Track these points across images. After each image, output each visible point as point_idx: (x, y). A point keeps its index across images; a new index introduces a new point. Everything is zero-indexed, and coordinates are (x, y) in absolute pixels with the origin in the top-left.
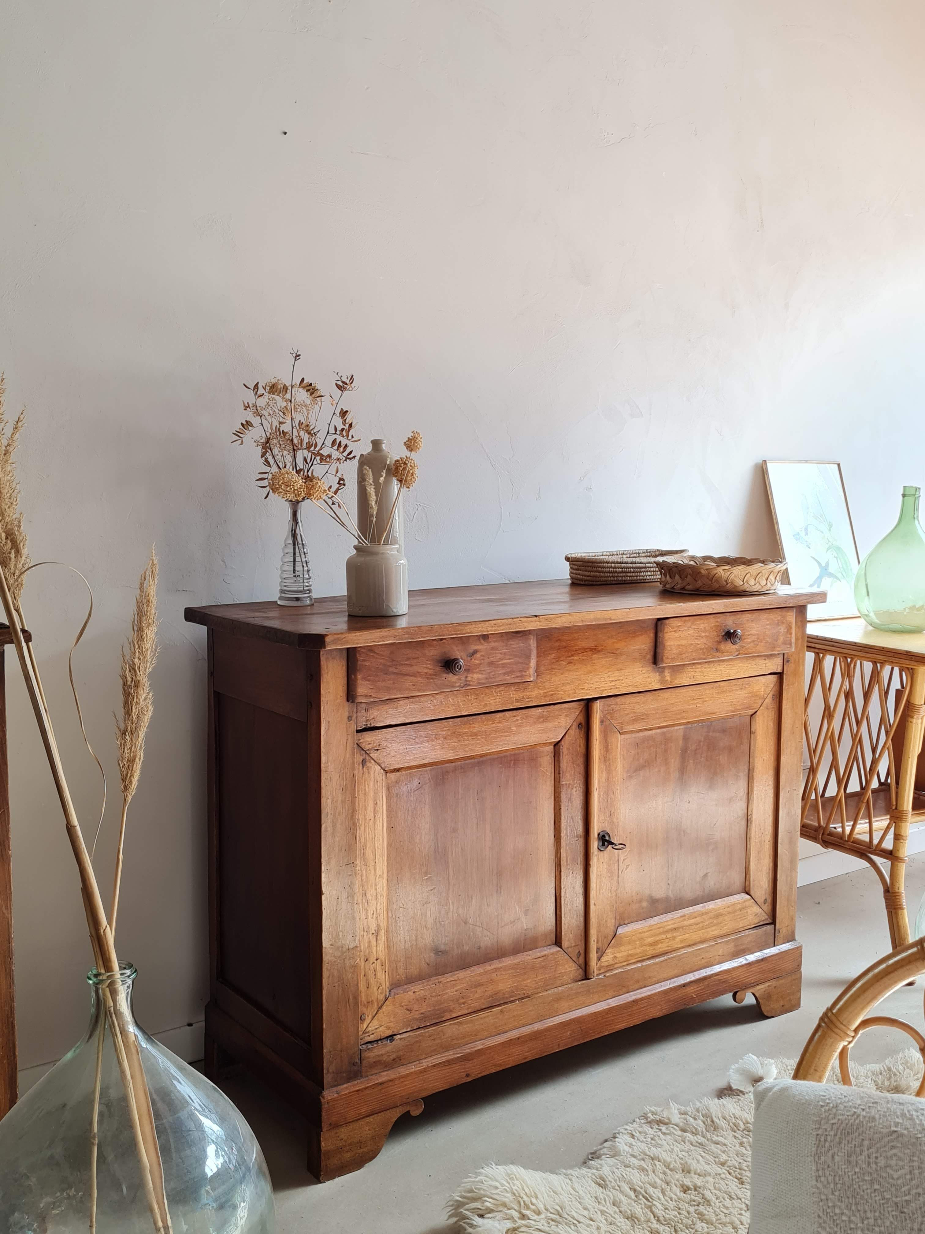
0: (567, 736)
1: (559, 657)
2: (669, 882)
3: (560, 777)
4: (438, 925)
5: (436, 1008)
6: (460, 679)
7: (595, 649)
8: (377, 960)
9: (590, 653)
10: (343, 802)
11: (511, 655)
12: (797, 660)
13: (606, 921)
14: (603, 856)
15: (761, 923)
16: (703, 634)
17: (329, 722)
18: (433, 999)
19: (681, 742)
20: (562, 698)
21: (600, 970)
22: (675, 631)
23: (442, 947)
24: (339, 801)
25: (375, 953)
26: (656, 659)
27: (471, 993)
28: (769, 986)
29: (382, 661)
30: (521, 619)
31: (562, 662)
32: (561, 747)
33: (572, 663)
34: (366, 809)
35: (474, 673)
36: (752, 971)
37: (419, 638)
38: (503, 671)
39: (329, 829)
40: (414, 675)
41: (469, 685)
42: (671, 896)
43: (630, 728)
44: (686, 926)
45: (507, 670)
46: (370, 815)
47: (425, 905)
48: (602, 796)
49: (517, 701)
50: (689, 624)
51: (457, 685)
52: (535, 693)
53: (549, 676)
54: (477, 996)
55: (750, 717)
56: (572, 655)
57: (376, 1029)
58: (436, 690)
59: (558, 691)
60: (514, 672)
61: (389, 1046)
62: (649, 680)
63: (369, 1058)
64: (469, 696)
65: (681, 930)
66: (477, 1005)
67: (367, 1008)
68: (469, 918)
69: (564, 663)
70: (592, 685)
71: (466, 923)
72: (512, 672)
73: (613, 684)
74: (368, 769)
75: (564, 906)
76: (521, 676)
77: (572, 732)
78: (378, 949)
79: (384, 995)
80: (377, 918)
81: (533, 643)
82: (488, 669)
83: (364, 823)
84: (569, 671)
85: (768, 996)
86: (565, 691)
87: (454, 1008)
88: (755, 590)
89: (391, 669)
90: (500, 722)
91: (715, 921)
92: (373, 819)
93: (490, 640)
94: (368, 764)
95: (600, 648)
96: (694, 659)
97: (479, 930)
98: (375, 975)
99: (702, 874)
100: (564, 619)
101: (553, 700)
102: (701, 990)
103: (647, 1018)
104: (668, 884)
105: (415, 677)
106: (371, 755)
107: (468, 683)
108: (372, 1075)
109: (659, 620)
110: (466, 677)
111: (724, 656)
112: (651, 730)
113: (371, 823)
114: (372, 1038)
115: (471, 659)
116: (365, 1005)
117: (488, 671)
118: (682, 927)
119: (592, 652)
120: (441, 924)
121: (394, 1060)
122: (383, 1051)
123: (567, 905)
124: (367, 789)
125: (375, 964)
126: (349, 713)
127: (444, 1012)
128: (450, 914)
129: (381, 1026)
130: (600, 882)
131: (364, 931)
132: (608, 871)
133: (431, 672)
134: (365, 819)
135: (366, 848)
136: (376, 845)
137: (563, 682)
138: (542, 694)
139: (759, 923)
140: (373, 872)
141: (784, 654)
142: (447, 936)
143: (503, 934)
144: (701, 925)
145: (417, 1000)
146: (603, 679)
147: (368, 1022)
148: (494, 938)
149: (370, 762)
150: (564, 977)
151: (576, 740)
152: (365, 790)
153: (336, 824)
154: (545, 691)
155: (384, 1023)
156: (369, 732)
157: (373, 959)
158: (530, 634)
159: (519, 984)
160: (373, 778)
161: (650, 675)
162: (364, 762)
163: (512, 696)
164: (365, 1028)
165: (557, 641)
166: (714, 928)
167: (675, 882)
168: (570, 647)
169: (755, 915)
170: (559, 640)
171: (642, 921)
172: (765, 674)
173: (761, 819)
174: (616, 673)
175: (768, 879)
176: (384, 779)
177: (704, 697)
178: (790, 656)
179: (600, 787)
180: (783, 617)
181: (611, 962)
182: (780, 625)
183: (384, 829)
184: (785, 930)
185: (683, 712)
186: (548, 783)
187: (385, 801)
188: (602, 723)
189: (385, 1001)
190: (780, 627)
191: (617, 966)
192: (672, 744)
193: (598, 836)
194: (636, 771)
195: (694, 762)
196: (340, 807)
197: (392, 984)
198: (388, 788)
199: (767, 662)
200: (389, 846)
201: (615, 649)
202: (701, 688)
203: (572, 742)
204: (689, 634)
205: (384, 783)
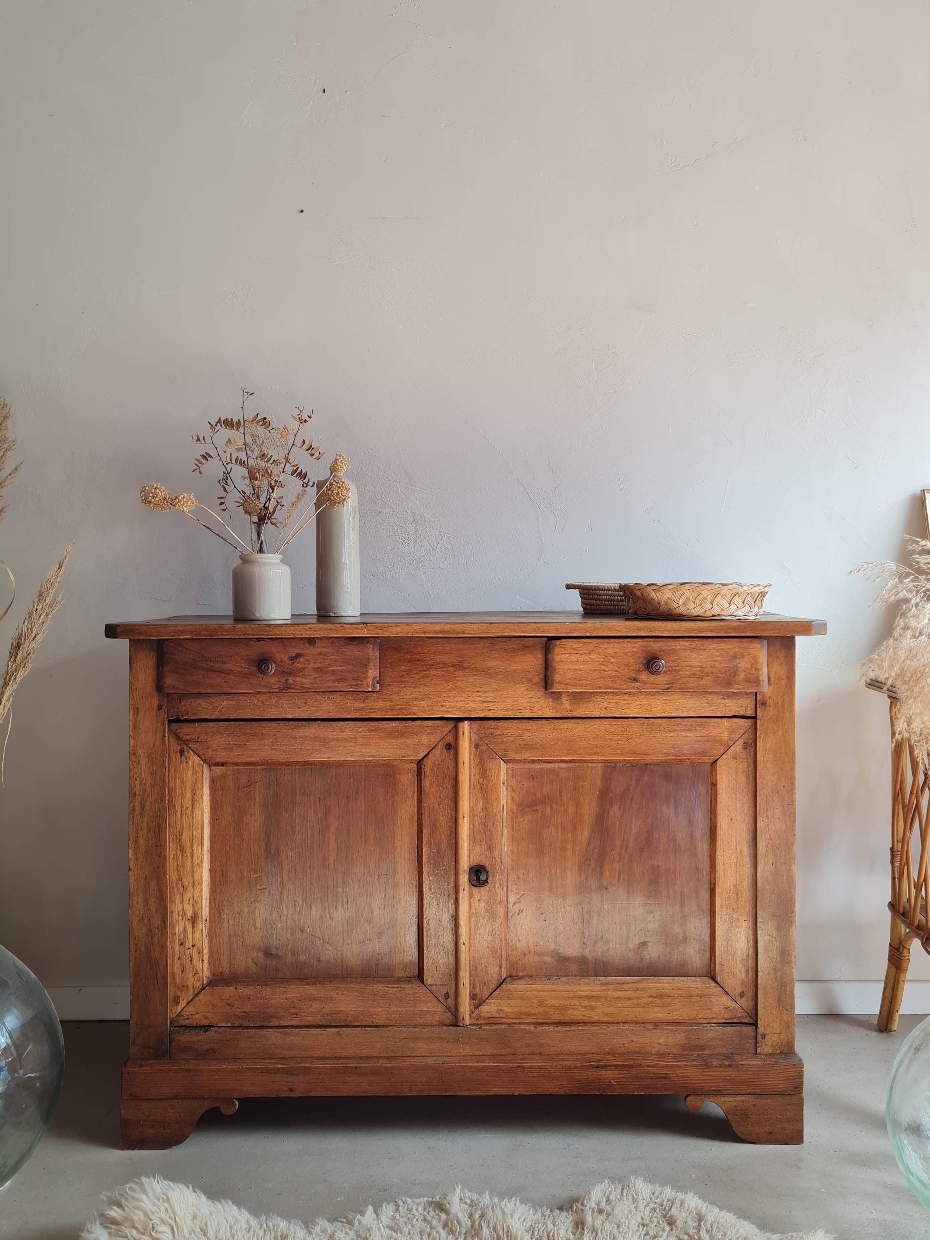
0: (430, 755)
1: (410, 671)
2: (585, 940)
3: (421, 798)
4: (268, 926)
5: (262, 1011)
6: (280, 682)
7: (459, 666)
8: (193, 946)
9: (452, 669)
10: (152, 786)
11: (343, 662)
12: (780, 704)
13: (486, 967)
14: (480, 893)
15: (735, 1021)
16: (613, 660)
17: (138, 709)
18: (258, 1001)
19: (599, 782)
20: (414, 714)
21: (478, 1020)
22: (570, 654)
23: (274, 951)
24: (148, 785)
25: (191, 939)
26: (547, 682)
27: (305, 1005)
28: (743, 1101)
29: (191, 656)
30: (344, 625)
31: (414, 676)
32: (423, 767)
33: (428, 677)
34: (183, 797)
35: (297, 676)
36: (711, 1076)
37: (220, 636)
38: (333, 678)
39: (137, 809)
40: (226, 672)
41: (290, 688)
42: (589, 957)
43: (518, 756)
44: (611, 998)
45: (338, 677)
46: (188, 803)
47: (254, 904)
48: (477, 827)
49: (356, 710)
50: (591, 647)
51: (276, 686)
52: (380, 704)
53: (397, 689)
54: (311, 1010)
55: (709, 766)
56: (428, 670)
57: (192, 1015)
58: (251, 690)
59: (409, 705)
60: (346, 680)
61: (202, 1036)
62: (537, 706)
63: (179, 1041)
64: (295, 700)
65: (603, 1000)
66: (310, 1020)
67: (182, 992)
68: (306, 926)
69: (418, 677)
70: (456, 704)
71: (302, 931)
72: (344, 680)
73: (486, 705)
74: (187, 759)
75: (426, 938)
76: (356, 685)
77: (437, 752)
78: (195, 936)
79: (201, 982)
80: (193, 905)
81: (373, 653)
82: (314, 675)
83: (180, 810)
84: (425, 685)
85: (744, 1114)
86: (419, 706)
87: (283, 1016)
88: (697, 614)
89: (200, 665)
90: (342, 731)
91: (658, 1002)
92: (190, 808)
93: (317, 645)
94: (186, 754)
95: (466, 665)
96: (600, 687)
97: (319, 942)
98: (191, 961)
99: (637, 941)
100: (399, 629)
101: (403, 714)
102: (625, 1078)
103: (539, 1091)
104: (584, 943)
105: (228, 674)
106: (190, 746)
107: (289, 686)
108: (182, 1059)
109: (551, 638)
110: (287, 680)
111: (647, 689)
112: (551, 762)
113: (189, 811)
114: (187, 1022)
115: (294, 663)
116: (179, 989)
117: (314, 676)
118: (605, 998)
119: (455, 668)
120: (272, 927)
121: (207, 1051)
122: (196, 1039)
123: (431, 937)
124: (185, 779)
125: (191, 950)
126: (159, 703)
127: (271, 1017)
128: (284, 919)
129: (197, 1014)
130: (476, 921)
131: (179, 915)
132: (488, 911)
133: (245, 671)
134: (182, 807)
135: (182, 834)
136: (194, 833)
137: (416, 696)
138: (388, 707)
139: (730, 1019)
140: (190, 858)
141: (756, 693)
142: (279, 940)
143: (349, 952)
144: (635, 1002)
145: (240, 997)
146: (471, 699)
147: (183, 1006)
148: (337, 954)
149: (188, 752)
150: (427, 1016)
151: (442, 761)
152: (183, 778)
153: (144, 806)
154: (392, 704)
155: (200, 1011)
156: (187, 724)
157: (188, 944)
158: (368, 642)
159: (365, 1009)
160: (191, 769)
161: (538, 700)
162: (182, 752)
163: (349, 705)
164: (179, 1011)
165: (407, 653)
166: (656, 1009)
167: (595, 942)
168: (426, 660)
169: (725, 1008)
170: (411, 652)
171: (544, 979)
172: (726, 715)
173: (731, 892)
174: (490, 694)
175: (746, 967)
176: (205, 770)
177: (630, 733)
178: (768, 698)
179: (474, 816)
180: (744, 648)
181: (495, 1015)
182: (738, 658)
183: (205, 819)
184: (775, 1037)
185: (597, 747)
186: (409, 802)
187: (206, 791)
188: (477, 746)
189: (203, 988)
190: (738, 661)
191: (503, 1021)
192: (585, 783)
193: (470, 869)
194: (531, 805)
195: (620, 808)
196: (148, 789)
197: (213, 975)
198: (213, 781)
199: (727, 701)
200: (212, 837)
201: (488, 668)
202: (623, 723)
203: (437, 762)
204: (591, 659)
205: (205, 774)
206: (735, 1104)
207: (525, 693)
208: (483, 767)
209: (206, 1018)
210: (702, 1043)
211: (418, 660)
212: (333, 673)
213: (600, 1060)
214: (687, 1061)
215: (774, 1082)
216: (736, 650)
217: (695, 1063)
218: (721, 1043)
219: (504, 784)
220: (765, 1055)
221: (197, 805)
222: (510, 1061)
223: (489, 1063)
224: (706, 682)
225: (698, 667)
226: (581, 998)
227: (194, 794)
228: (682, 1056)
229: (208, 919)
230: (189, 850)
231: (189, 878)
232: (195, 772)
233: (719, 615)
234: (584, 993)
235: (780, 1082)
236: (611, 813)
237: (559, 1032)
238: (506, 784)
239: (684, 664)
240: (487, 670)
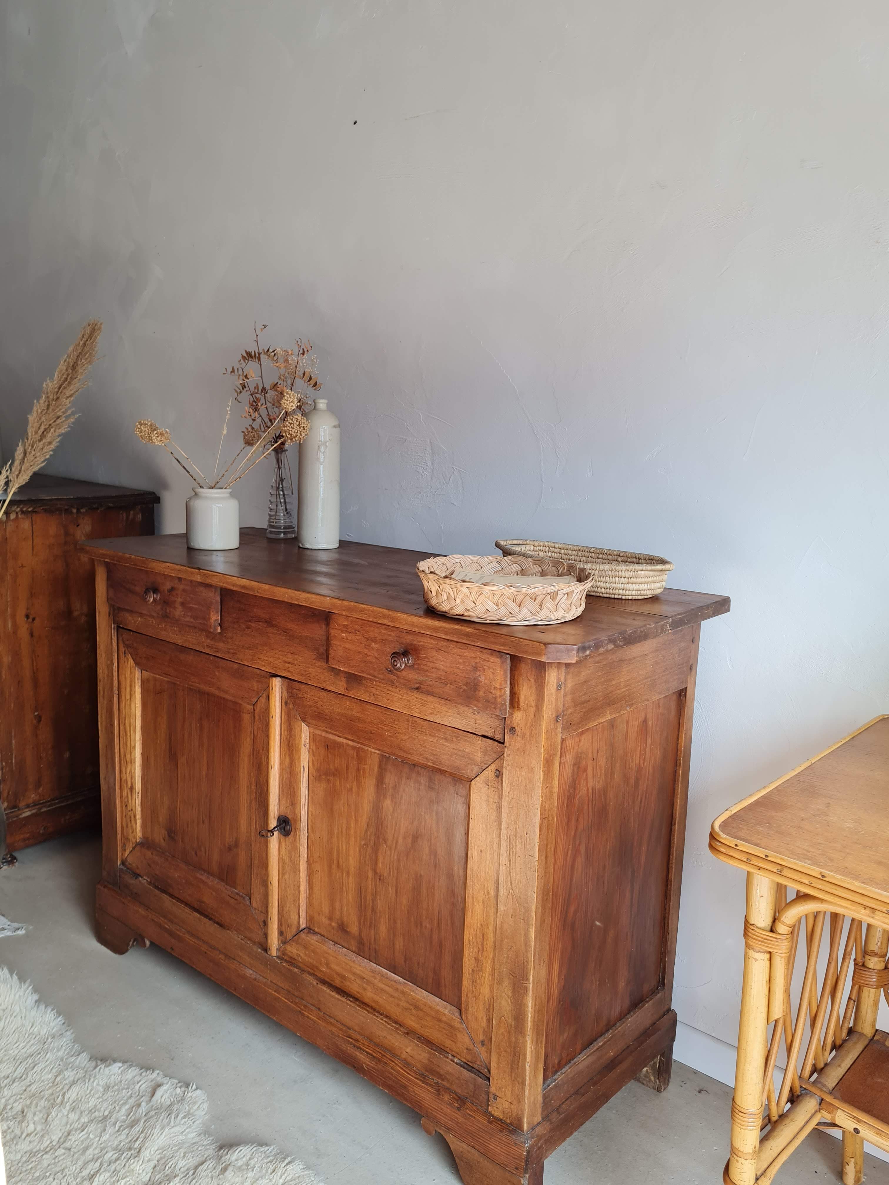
1: (239, 619)
3: (253, 739)
5: (165, 879)
6: (162, 609)
8: (131, 810)
9: (265, 624)
12: (527, 735)
14: (286, 841)
16: (373, 645)
17: (100, 612)
18: (163, 869)
19: (376, 769)
20: (242, 660)
21: (282, 955)
25: (130, 804)
26: (327, 655)
28: (468, 1151)
31: (242, 624)
33: (250, 628)
34: (125, 690)
35: (172, 607)
36: (442, 1108)
38: (191, 614)
41: (169, 617)
44: (378, 987)
45: (193, 614)
46: (129, 695)
48: (285, 780)
49: (208, 646)
51: (160, 613)
52: (221, 645)
53: (231, 635)
54: (188, 891)
55: (468, 785)
56: (249, 621)
57: (132, 862)
59: (239, 651)
61: (135, 881)
62: (322, 677)
65: (372, 985)
68: (190, 823)
69: (244, 626)
70: (267, 659)
71: (188, 825)
72: (197, 617)
73: (287, 665)
74: (128, 659)
75: (253, 866)
76: (204, 624)
80: (131, 777)
81: (216, 598)
82: (181, 609)
84: (248, 635)
86: (245, 654)
87: (174, 888)
91: (413, 1011)
92: (129, 700)
93: (183, 582)
94: (128, 656)
95: (273, 623)
96: (363, 672)
98: (130, 821)
101: (235, 658)
106: (128, 649)
107: (167, 615)
108: (123, 893)
109: (329, 613)
110: (167, 609)
113: (129, 703)
115: (170, 595)
116: (126, 839)
118: (374, 985)
119: (267, 624)
122: (132, 881)
123: (256, 867)
124: (127, 676)
125: (130, 813)
127: (169, 885)
129: (134, 862)
130: (283, 866)
132: (290, 860)
134: (125, 698)
136: (131, 721)
137: (243, 644)
138: (226, 650)
140: (129, 740)
144: (396, 1001)
145: (154, 862)
147: (128, 854)
148: (206, 854)
149: (128, 654)
150: (253, 934)
152: (125, 675)
153: (104, 691)
154: (228, 647)
156: (126, 632)
157: (129, 808)
159: (217, 908)
160: (130, 668)
161: (322, 671)
162: (125, 653)
163: (204, 640)
164: (126, 856)
165: (237, 603)
166: (412, 1018)
169: (467, 1049)
171: (331, 942)
172: (476, 733)
173: (478, 930)
174: (290, 656)
175: (488, 1017)
176: (137, 673)
177: (397, 727)
178: (516, 725)
179: (283, 770)
180: (485, 660)
181: (296, 958)
182: (479, 670)
183: (137, 712)
184: (506, 1105)
185: (371, 733)
186: (248, 740)
187: (138, 690)
188: (286, 703)
189: (136, 845)
190: (478, 673)
191: (300, 965)
192: (366, 767)
193: (279, 817)
194: (326, 774)
195: (392, 800)
196: (106, 678)
197: (144, 837)
198: (143, 682)
199: (477, 717)
200: (143, 728)
201: (288, 629)
202: (392, 714)
203: (262, 710)
204: (357, 639)
205: (136, 676)
206: (461, 1149)
207: (314, 661)
208: (290, 724)
209: (138, 868)
210: (442, 1072)
211: (244, 610)
212: (191, 609)
213: (357, 1041)
214: (423, 1082)
215: (496, 1150)
216: (478, 660)
217: (429, 1088)
218: (457, 1081)
219: (305, 745)
220: (495, 1118)
221: (133, 699)
222: (296, 1004)
223: (282, 997)
224: (449, 689)
225: (443, 670)
226: (355, 974)
227: (131, 691)
228: (422, 1075)
229: (140, 792)
230: (129, 734)
231: (129, 756)
232: (131, 673)
233: (463, 615)
234: (358, 972)
235: (504, 1154)
236: (385, 804)
237: (332, 996)
238: (308, 746)
239: (431, 665)
240: (288, 631)
